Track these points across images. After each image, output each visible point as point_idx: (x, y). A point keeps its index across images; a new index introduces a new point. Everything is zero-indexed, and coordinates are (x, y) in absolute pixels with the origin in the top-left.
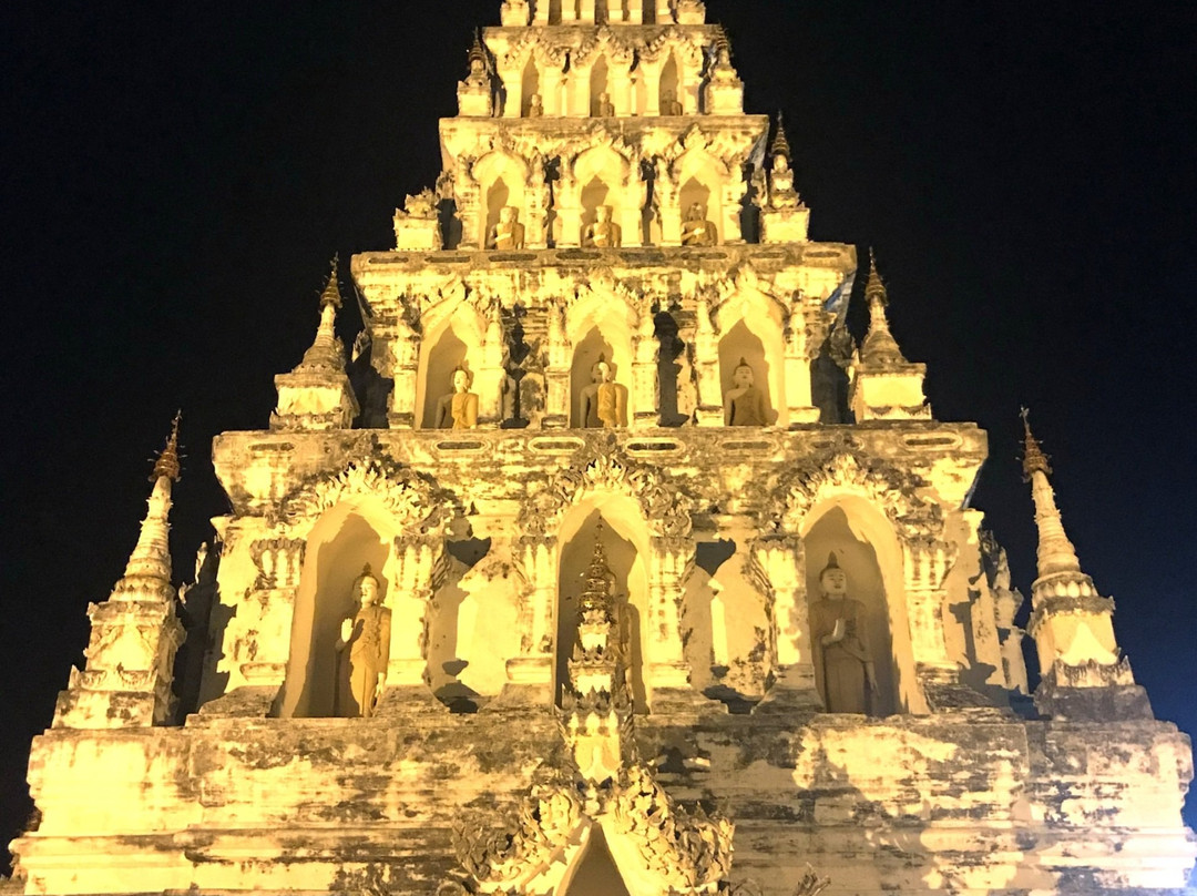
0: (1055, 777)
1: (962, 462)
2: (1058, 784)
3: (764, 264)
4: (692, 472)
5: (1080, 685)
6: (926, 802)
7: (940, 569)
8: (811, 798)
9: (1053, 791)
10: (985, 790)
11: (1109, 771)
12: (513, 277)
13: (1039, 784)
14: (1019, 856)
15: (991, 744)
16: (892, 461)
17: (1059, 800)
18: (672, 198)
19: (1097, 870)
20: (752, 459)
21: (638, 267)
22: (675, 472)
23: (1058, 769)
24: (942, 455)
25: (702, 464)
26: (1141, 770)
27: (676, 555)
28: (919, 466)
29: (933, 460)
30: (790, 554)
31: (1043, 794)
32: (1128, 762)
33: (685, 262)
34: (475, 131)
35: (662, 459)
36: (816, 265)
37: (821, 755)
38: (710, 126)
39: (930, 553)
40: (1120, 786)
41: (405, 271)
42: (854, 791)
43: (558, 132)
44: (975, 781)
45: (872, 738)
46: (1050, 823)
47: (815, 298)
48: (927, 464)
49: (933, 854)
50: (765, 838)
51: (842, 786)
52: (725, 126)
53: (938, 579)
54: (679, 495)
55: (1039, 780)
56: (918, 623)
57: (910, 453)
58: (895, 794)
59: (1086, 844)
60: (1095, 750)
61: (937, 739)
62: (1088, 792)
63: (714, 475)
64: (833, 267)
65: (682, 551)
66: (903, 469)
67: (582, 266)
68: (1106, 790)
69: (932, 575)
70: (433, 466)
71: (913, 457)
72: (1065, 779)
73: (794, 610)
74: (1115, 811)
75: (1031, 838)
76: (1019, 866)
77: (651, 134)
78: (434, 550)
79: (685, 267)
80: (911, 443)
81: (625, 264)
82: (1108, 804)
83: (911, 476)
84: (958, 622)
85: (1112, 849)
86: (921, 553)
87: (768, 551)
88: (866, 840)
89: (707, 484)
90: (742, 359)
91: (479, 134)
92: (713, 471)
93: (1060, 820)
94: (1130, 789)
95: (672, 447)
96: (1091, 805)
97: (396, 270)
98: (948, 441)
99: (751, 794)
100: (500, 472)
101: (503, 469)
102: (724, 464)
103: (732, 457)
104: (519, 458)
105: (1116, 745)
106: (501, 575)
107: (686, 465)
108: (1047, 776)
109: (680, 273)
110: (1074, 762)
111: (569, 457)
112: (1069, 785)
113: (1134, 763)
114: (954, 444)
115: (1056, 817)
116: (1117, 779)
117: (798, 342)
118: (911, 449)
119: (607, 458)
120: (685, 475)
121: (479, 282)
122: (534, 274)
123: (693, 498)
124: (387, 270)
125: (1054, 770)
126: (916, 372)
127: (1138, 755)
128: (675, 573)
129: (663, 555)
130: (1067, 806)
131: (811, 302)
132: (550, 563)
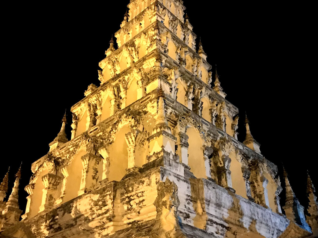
0: (126, 195)
1: (153, 102)
2: (128, 197)
3: (139, 65)
4: (101, 133)
6: (96, 213)
7: (133, 139)
8: (75, 219)
9: (127, 200)
10: (106, 205)
11: (139, 189)
12: (96, 96)
13: (124, 198)
14: (112, 223)
15: (106, 191)
16: (138, 110)
17: (129, 202)
18: (136, 55)
19: (138, 221)
20: (111, 124)
21: (116, 81)
22: (98, 135)
23: (127, 193)
24: (148, 103)
25: (102, 130)
26: (147, 185)
27: (85, 159)
28: (144, 108)
29: (147, 105)
30: (104, 149)
31: (125, 201)
32: (144, 184)
33: (124, 74)
35: (95, 133)
36: (149, 58)
37: (76, 207)
38: (146, 31)
39: (130, 135)
40: (143, 192)
41: (78, 106)
42: (83, 215)
43: (119, 52)
44: (104, 204)
45: (85, 199)
46: (129, 209)
47: (154, 67)
48: (146, 107)
49: (94, 228)
50: (63, 234)
51: (80, 214)
52: (149, 29)
54: (101, 140)
55: (123, 197)
56: (130, 156)
57: (141, 105)
58: (90, 213)
59: (131, 214)
60: (136, 183)
61: (96, 194)
62: (135, 197)
63: (105, 132)
64: (153, 56)
66: (141, 111)
67: (105, 87)
68: (140, 195)
69: (132, 141)
70: (59, 155)
71: (142, 106)
72: (129, 195)
73: (107, 164)
74: (143, 200)
77: (135, 41)
78: (47, 177)
79: (124, 75)
80: (142, 102)
81: (113, 81)
82: (141, 199)
83: (144, 111)
85: (138, 214)
86: (128, 136)
88: (79, 229)
89: (105, 135)
91: (105, 62)
92: (105, 131)
93: (131, 208)
94: (145, 192)
95: (97, 129)
96: (137, 201)
97: (77, 107)
98: (149, 97)
99: (66, 222)
100: (69, 151)
101: (70, 150)
102: (107, 128)
103: (107, 126)
105: (141, 179)
107: (100, 132)
108: (124, 196)
109: (124, 77)
110: (130, 189)
112: (131, 196)
113: (145, 183)
114: (150, 98)
115: (130, 207)
116: (141, 190)
117: (140, 83)
118: (142, 104)
119: (83, 138)
120: (100, 135)
121: (91, 101)
122: (99, 94)
123: (104, 140)
124: (76, 108)
125: (126, 193)
126: (156, 79)
127: (146, 180)
128: (87, 164)
129: (84, 161)
130: (132, 203)
131: (153, 68)
132: (66, 172)
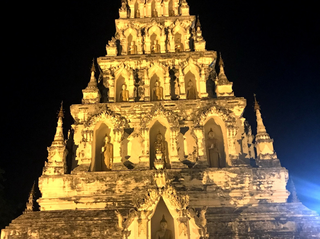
0: (258, 180)
1: (240, 107)
2: (259, 181)
3: (195, 57)
4: (179, 111)
5: (265, 159)
6: (230, 186)
7: (235, 133)
8: (205, 186)
9: (258, 183)
10: (243, 183)
11: (270, 178)
12: (135, 62)
13: (255, 182)
14: (250, 197)
15: (244, 174)
16: (224, 107)
17: (259, 185)
19: (267, 199)
20: (192, 108)
21: (165, 59)
22: (175, 111)
23: (259, 178)
24: (236, 105)
25: (181, 109)
26: (277, 178)
27: (176, 132)
28: (231, 108)
29: (234, 106)
30: (201, 131)
31: (256, 184)
32: (274, 176)
34: (124, 22)
35: (172, 108)
36: (207, 57)
37: (208, 177)
38: (181, 19)
39: (233, 130)
40: (273, 181)
41: (110, 61)
42: (215, 184)
43: (144, 22)
44: (241, 182)
45: (219, 173)
46: (257, 190)
48: (232, 107)
49: (232, 197)
50: (196, 195)
51: (212, 183)
52: (185, 19)
53: (234, 135)
54: (176, 116)
55: (255, 181)
56: (230, 145)
57: (228, 105)
58: (224, 185)
59: (265, 194)
60: (267, 174)
61: (233, 173)
62: (266, 183)
63: (184, 112)
64: (211, 57)
65: (177, 131)
66: (227, 109)
67: (152, 59)
68: (270, 182)
69: (233, 134)
70: (120, 112)
71: (229, 106)
72: (261, 180)
73: (202, 143)
74: (271, 187)
75: (253, 194)
76: (250, 199)
77: (167, 21)
78: (122, 132)
79: (176, 58)
80: (229, 103)
81: (162, 58)
82: (270, 185)
83: (229, 110)
84: (239, 144)
85: (270, 195)
86: (231, 130)
87: (196, 130)
88: (218, 195)
89: (182, 114)
90: (190, 80)
91: (125, 23)
92: (184, 111)
93: (259, 189)
94: (275, 182)
95: (174, 105)
96: (266, 186)
97: (108, 62)
98: (237, 102)
99: (193, 186)
100: (135, 113)
101: (136, 112)
102: (186, 109)
103: (188, 108)
104: (139, 109)
105: (272, 173)
106: (137, 136)
107: (177, 110)
108: (257, 180)
109: (175, 60)
110: (263, 177)
111: (151, 109)
112: (261, 182)
113: (276, 176)
114: (239, 103)
115: (259, 188)
116: (272, 180)
117: (203, 77)
118: (229, 104)
119: (160, 109)
120: (177, 112)
121: (127, 63)
122: (140, 61)
123: (179, 117)
124: (106, 62)
125: (258, 178)
126: (230, 84)
127: (277, 175)
128: (175, 136)
129: (173, 132)
130: (261, 186)
131: (206, 65)
132: (148, 134)
